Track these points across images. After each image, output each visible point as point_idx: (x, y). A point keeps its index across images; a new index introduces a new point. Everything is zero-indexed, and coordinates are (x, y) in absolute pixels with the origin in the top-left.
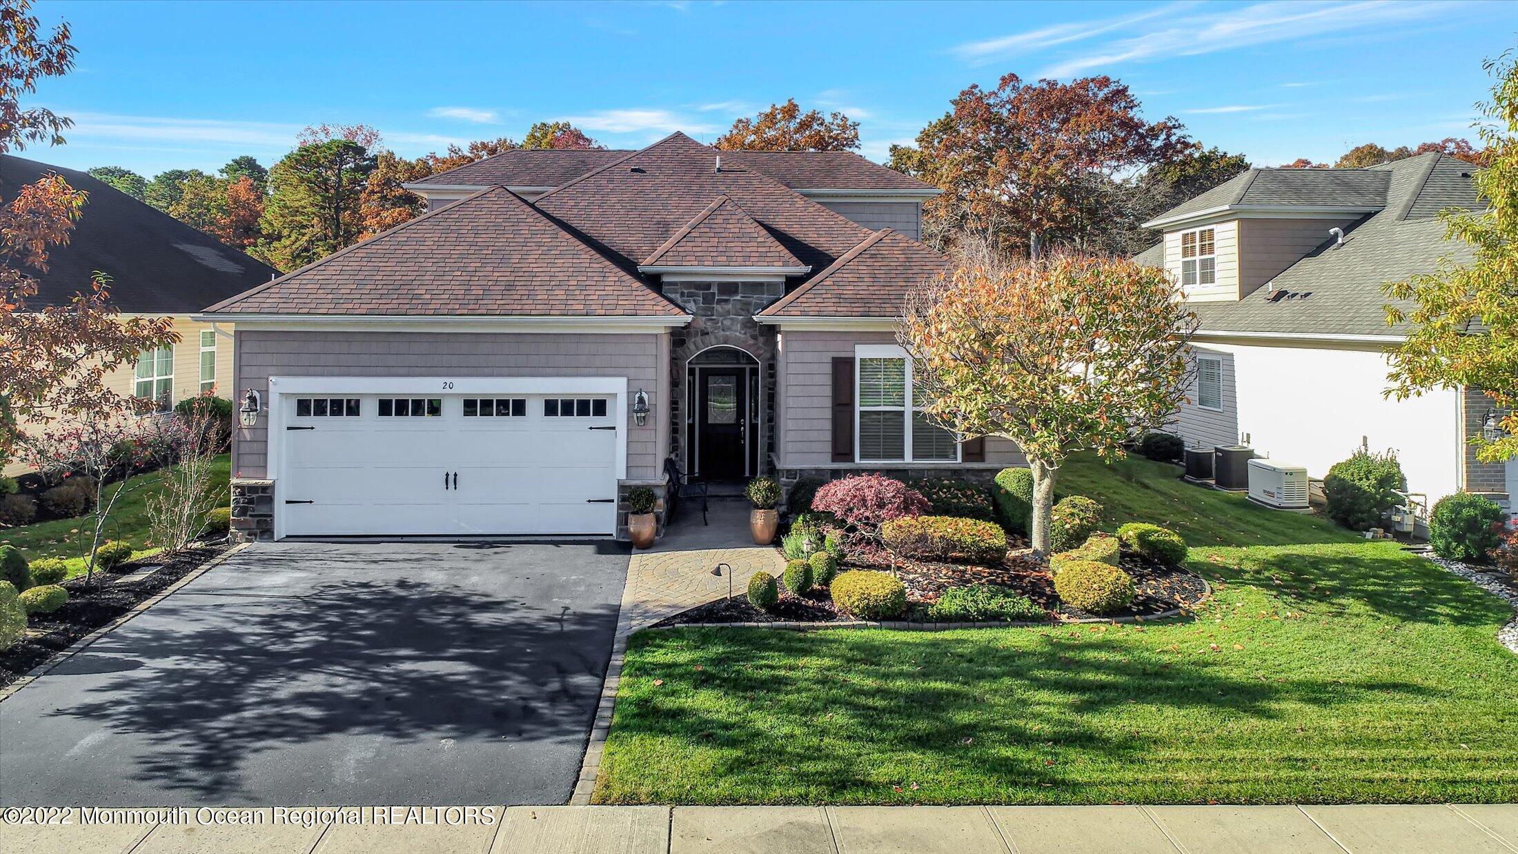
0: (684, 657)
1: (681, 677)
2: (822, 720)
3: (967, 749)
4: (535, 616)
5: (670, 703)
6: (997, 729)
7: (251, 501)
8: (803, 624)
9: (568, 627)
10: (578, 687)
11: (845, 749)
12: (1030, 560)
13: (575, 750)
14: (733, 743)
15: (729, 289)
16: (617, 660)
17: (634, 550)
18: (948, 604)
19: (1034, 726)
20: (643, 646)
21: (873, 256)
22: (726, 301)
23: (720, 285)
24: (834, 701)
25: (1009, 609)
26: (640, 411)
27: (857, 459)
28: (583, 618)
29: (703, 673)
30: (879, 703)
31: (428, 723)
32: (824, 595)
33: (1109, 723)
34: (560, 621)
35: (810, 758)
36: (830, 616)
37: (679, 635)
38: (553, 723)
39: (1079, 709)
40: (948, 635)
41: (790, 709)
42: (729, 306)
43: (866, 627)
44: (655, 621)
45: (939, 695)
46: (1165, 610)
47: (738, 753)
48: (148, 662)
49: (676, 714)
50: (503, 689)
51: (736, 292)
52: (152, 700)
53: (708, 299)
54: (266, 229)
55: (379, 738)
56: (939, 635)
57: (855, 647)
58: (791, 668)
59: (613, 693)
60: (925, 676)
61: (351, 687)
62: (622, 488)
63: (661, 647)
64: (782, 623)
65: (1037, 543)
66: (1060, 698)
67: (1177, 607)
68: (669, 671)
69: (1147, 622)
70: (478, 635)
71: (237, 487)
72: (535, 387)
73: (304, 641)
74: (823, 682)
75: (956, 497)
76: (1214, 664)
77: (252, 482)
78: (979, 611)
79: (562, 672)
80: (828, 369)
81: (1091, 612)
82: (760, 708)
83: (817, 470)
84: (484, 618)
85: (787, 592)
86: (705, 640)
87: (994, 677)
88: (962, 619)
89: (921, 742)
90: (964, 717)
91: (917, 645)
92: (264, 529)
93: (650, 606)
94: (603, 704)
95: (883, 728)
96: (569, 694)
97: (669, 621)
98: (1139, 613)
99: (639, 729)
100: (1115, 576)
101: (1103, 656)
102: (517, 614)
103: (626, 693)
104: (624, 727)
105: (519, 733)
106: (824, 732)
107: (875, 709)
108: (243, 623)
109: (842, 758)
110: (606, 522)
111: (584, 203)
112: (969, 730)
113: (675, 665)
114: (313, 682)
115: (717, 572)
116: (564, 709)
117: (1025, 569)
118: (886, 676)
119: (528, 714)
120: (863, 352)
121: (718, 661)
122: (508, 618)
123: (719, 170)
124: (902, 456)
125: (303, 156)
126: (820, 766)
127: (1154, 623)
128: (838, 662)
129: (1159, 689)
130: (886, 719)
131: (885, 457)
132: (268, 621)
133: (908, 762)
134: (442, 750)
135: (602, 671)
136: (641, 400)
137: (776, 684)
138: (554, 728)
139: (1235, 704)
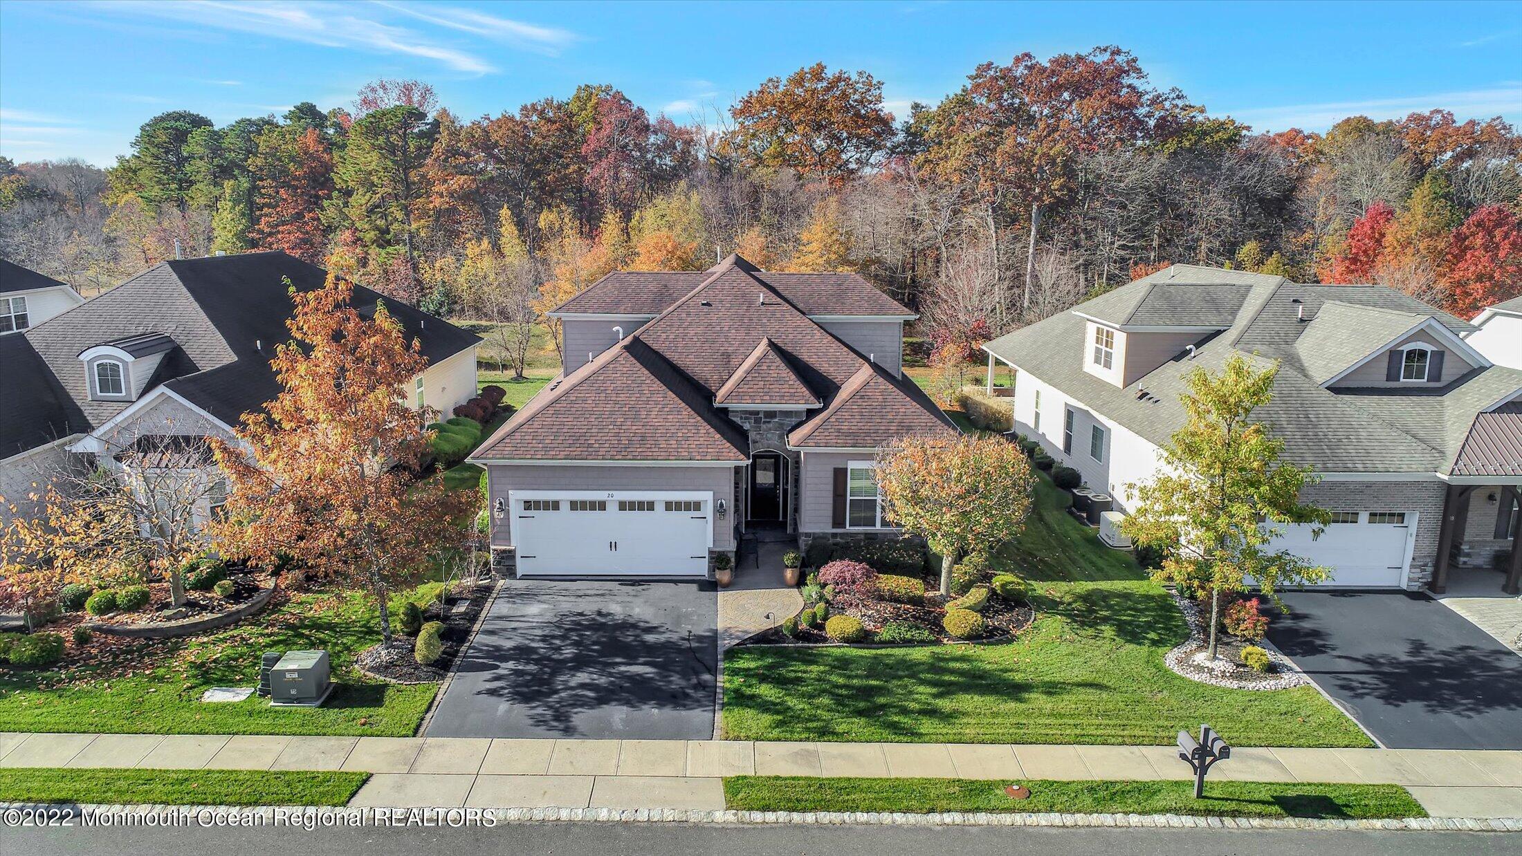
0: (752, 665)
1: (753, 676)
2: (817, 701)
3: (879, 716)
4: (674, 637)
5: (748, 691)
6: (894, 707)
7: (503, 558)
8: (811, 645)
9: (694, 645)
10: (705, 681)
11: (826, 715)
12: (938, 600)
13: (711, 715)
14: (778, 713)
15: (771, 415)
16: (721, 665)
17: (719, 589)
18: (885, 634)
19: (913, 705)
20: (734, 657)
21: (862, 397)
22: (769, 422)
23: (765, 412)
24: (824, 691)
25: (917, 637)
26: (720, 510)
27: (848, 527)
28: (700, 638)
29: (763, 674)
30: (844, 692)
31: (644, 700)
32: (821, 627)
33: (945, 704)
34: (688, 640)
35: (812, 721)
36: (825, 640)
37: (749, 651)
38: (698, 701)
39: (935, 696)
40: (883, 651)
41: (803, 695)
42: (771, 425)
43: (843, 647)
44: (737, 641)
45: (872, 688)
46: (1001, 635)
47: (780, 717)
48: (503, 665)
49: (752, 697)
50: (671, 682)
51: (775, 417)
52: (516, 686)
53: (758, 421)
54: (339, 184)
55: (625, 708)
56: (879, 652)
57: (837, 659)
58: (805, 672)
59: (722, 684)
60: (867, 677)
61: (602, 681)
62: (711, 552)
63: (741, 658)
64: (800, 645)
65: (943, 591)
66: (929, 690)
67: (1008, 633)
68: (747, 673)
69: (989, 644)
70: (651, 649)
71: (495, 550)
72: (660, 497)
73: (569, 652)
74: (819, 680)
75: (902, 556)
76: (1011, 670)
77: (503, 548)
78: (900, 639)
79: (697, 673)
80: (831, 475)
81: (960, 638)
82: (789, 695)
83: (824, 533)
84: (650, 638)
85: (804, 626)
86: (763, 654)
87: (900, 678)
88: (892, 643)
89: (860, 713)
90: (882, 700)
91: (867, 657)
92: (510, 572)
93: (733, 631)
94: (718, 690)
95: (844, 706)
96: (701, 686)
97: (744, 642)
98: (987, 637)
99: (737, 705)
100: (975, 619)
101: (957, 665)
102: (667, 635)
103: (727, 685)
104: (730, 704)
105: (684, 706)
106: (818, 707)
107: (842, 696)
108: (533, 640)
109: (824, 720)
110: (702, 568)
111: (672, 336)
112: (883, 707)
113: (749, 669)
114: (582, 677)
115: (768, 617)
116: (700, 694)
117: (934, 606)
118: (849, 677)
119: (687, 696)
120: (852, 465)
121: (770, 667)
122: (662, 638)
123: (763, 304)
124: (874, 525)
125: (371, 123)
126: (815, 724)
127: (992, 644)
128: (827, 668)
129: (977, 686)
130: (846, 701)
131: (864, 525)
132: (544, 639)
133: (853, 723)
134: (653, 715)
135: (713, 671)
136: (721, 505)
137: (798, 681)
138: (698, 703)
139: (1008, 694)
